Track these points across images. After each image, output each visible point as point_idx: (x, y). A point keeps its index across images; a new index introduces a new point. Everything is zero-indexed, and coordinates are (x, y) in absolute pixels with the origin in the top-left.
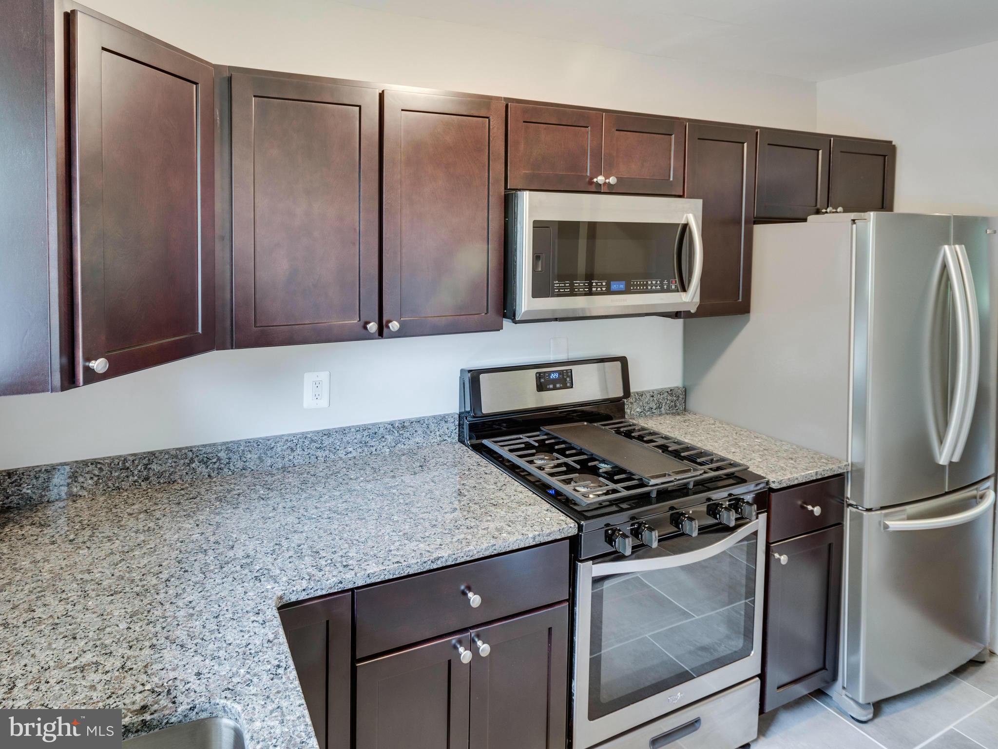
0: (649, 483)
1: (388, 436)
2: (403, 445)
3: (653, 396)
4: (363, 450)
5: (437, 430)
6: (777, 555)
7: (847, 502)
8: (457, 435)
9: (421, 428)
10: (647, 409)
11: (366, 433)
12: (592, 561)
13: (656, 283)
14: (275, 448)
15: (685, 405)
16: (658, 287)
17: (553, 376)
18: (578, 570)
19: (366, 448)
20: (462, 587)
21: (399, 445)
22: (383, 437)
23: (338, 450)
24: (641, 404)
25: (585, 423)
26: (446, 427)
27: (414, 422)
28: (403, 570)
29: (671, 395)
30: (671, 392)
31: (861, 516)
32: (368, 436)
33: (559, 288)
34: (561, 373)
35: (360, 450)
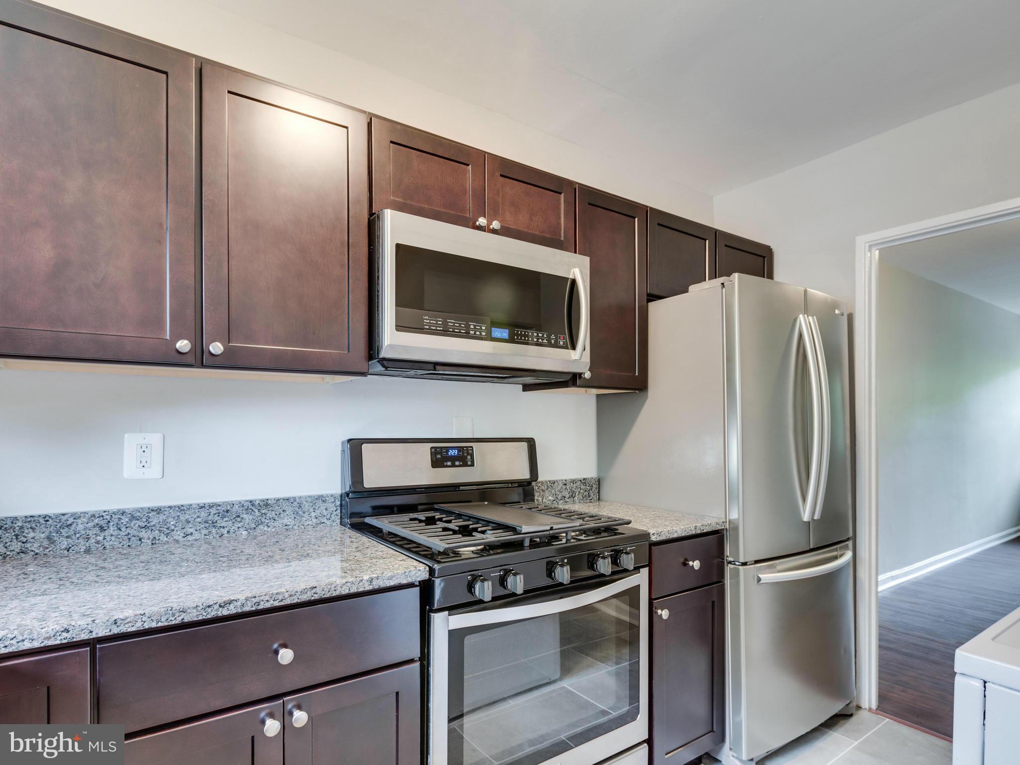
0: (521, 531)
1: (245, 515)
2: (266, 527)
3: (565, 485)
4: (209, 532)
5: (312, 510)
6: (659, 612)
7: (727, 560)
8: (339, 517)
9: (291, 508)
10: (559, 497)
11: (213, 511)
12: (447, 612)
13: (543, 336)
14: (74, 526)
15: (599, 496)
16: (545, 341)
17: (452, 453)
18: (432, 622)
19: (214, 530)
20: (275, 646)
21: (261, 527)
22: (239, 516)
23: (173, 530)
24: (553, 491)
25: (486, 503)
26: (324, 507)
27: (281, 501)
28: (173, 615)
29: (585, 484)
30: (584, 481)
31: (737, 571)
32: (217, 515)
33: (430, 324)
34: (460, 449)
35: (205, 532)
